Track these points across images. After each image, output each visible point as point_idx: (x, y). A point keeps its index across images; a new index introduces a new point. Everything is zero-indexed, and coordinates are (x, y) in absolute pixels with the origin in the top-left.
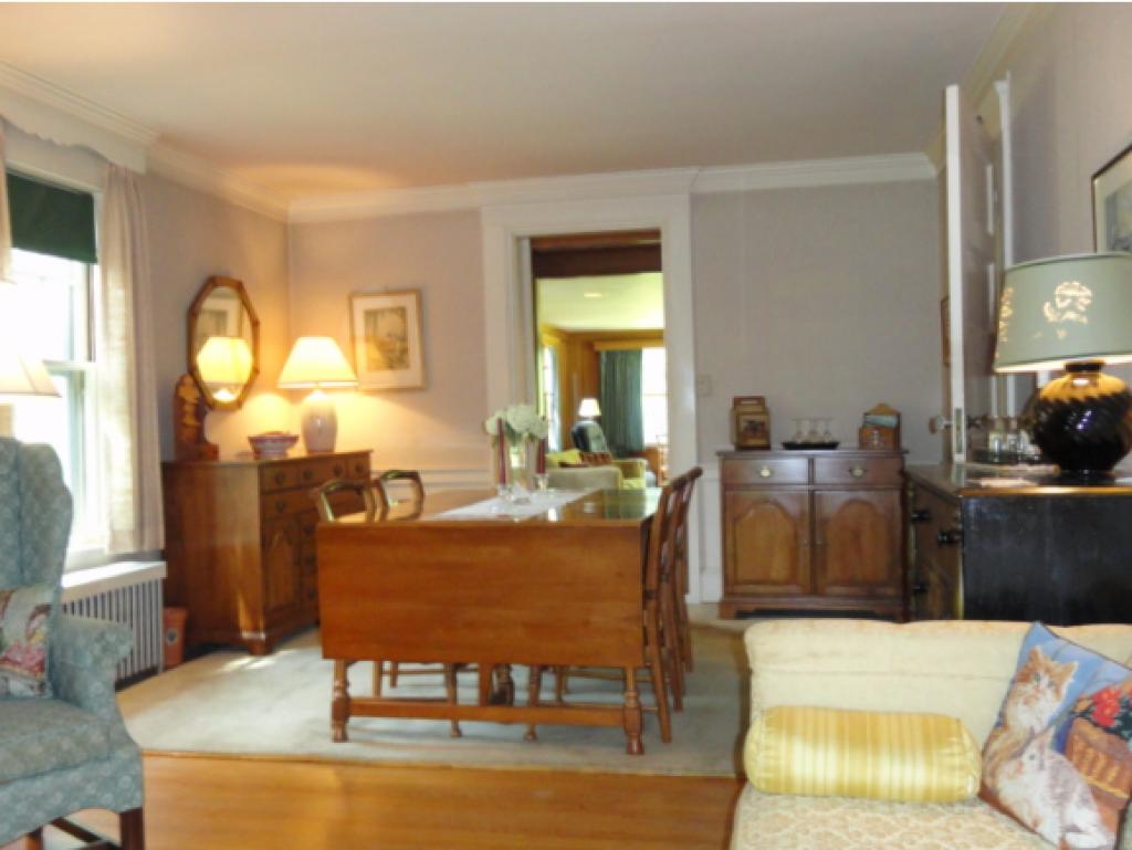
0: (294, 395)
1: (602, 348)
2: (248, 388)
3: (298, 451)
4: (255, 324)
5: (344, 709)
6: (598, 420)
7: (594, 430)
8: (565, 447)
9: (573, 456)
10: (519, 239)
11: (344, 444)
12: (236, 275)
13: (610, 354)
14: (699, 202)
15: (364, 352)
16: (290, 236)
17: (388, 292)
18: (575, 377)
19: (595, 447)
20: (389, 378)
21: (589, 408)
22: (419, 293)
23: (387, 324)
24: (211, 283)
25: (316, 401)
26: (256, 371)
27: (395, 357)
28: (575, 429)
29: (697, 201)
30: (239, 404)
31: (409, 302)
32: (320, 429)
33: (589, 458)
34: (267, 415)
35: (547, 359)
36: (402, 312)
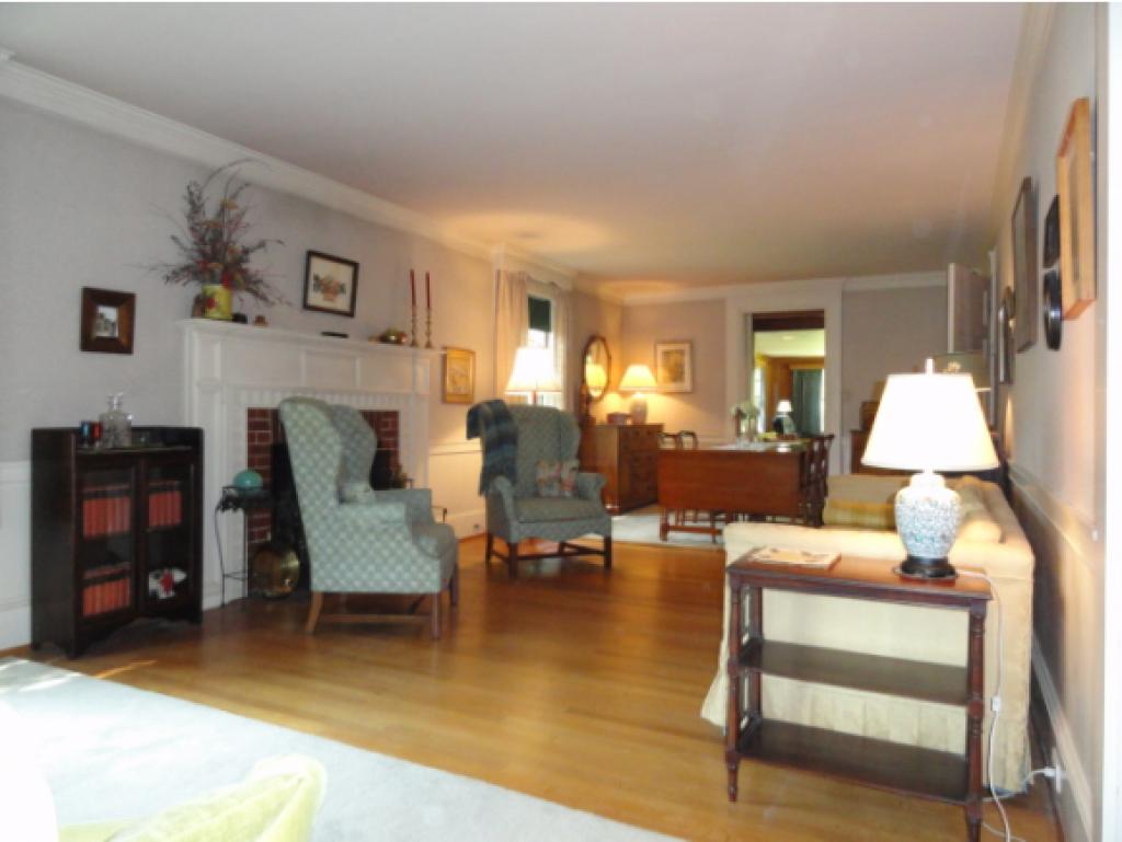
0: (624, 394)
1: (795, 368)
2: (606, 390)
3: (629, 422)
4: (609, 358)
5: (665, 529)
6: (790, 414)
7: (787, 421)
8: (768, 429)
9: (773, 435)
10: (746, 315)
11: (651, 419)
12: (603, 335)
13: (801, 373)
14: (846, 296)
15: (661, 372)
16: (625, 312)
17: (675, 342)
18: (776, 387)
19: (787, 431)
20: (672, 387)
21: (784, 407)
22: (692, 344)
23: (673, 358)
24: (592, 339)
25: (638, 397)
26: (609, 382)
27: (676, 374)
28: (774, 419)
29: (845, 295)
30: (601, 398)
31: (686, 347)
32: (639, 411)
33: (782, 437)
34: (612, 404)
35: (758, 375)
36: (682, 353)
